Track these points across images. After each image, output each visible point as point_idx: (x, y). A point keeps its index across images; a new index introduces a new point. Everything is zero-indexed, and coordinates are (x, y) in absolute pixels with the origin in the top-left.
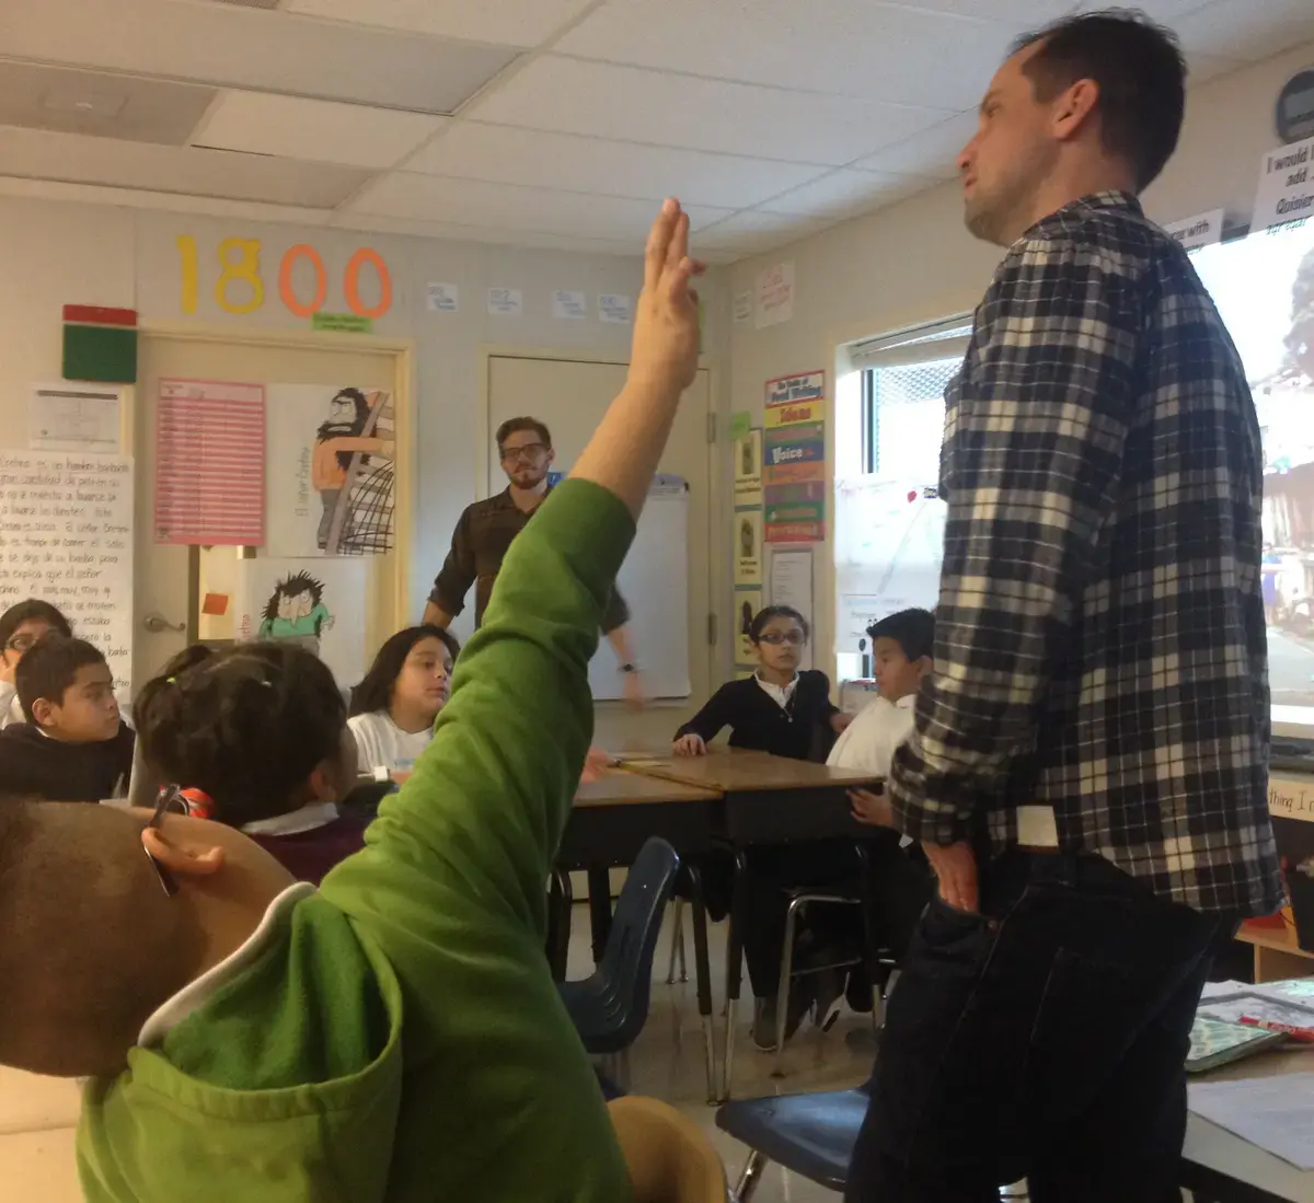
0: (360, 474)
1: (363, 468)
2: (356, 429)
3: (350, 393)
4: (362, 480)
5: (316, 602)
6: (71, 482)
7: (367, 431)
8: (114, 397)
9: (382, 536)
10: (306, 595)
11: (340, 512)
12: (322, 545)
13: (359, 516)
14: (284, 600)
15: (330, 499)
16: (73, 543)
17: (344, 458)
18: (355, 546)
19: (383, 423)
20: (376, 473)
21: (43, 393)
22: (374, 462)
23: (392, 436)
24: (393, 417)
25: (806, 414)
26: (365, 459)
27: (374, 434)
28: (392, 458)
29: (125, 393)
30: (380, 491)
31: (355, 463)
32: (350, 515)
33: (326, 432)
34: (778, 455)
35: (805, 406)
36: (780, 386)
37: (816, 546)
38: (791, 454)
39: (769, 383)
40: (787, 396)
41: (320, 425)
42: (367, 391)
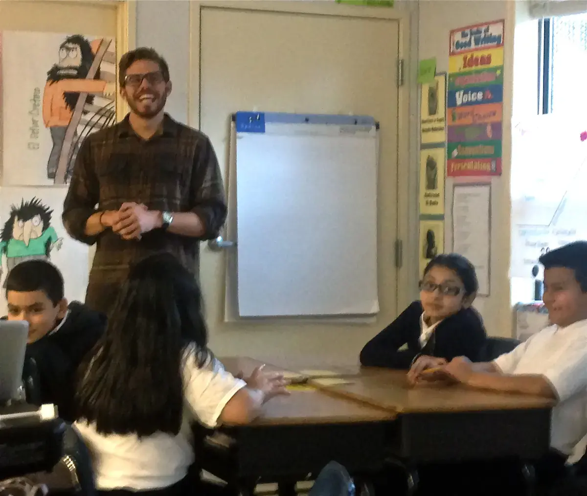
0: (86, 112)
1: (88, 107)
2: (82, 73)
3: (77, 40)
4: (88, 117)
5: (46, 226)
7: (91, 73)
10: (37, 221)
11: (67, 146)
12: (51, 175)
14: (18, 225)
15: (58, 135)
17: (71, 99)
19: (105, 67)
20: (100, 111)
22: (98, 102)
24: (115, 62)
25: (487, 60)
26: (90, 99)
27: (98, 76)
28: (113, 98)
31: (81, 102)
33: (55, 75)
34: (460, 98)
35: (485, 53)
36: (464, 35)
37: (494, 180)
38: (472, 97)
39: (452, 32)
40: (469, 44)
41: (49, 69)
42: (91, 38)
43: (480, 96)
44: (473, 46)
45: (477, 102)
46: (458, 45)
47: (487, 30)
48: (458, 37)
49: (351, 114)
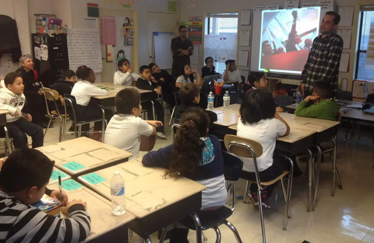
0: (129, 32)
1: (129, 31)
2: (128, 25)
3: (127, 18)
4: (129, 33)
5: (124, 54)
6: (90, 34)
7: (129, 25)
8: (95, 20)
9: (132, 43)
10: (122, 53)
11: (126, 39)
12: (124, 45)
13: (129, 39)
14: (119, 54)
15: (125, 37)
16: (92, 45)
17: (127, 29)
18: (129, 45)
19: (132, 23)
20: (131, 32)
21: (85, 19)
22: (131, 30)
23: (133, 26)
24: (133, 22)
26: (129, 30)
27: (131, 25)
28: (133, 30)
29: (97, 19)
30: (132, 35)
31: (128, 30)
32: (128, 40)
33: (124, 25)
35: (198, 22)
36: (192, 18)
37: (200, 45)
38: (195, 30)
39: (189, 17)
40: (194, 20)
41: (123, 24)
42: (129, 18)
43: (196, 30)
44: (195, 20)
45: (196, 31)
46: (191, 20)
47: (198, 18)
48: (191, 18)
49: (170, 32)
